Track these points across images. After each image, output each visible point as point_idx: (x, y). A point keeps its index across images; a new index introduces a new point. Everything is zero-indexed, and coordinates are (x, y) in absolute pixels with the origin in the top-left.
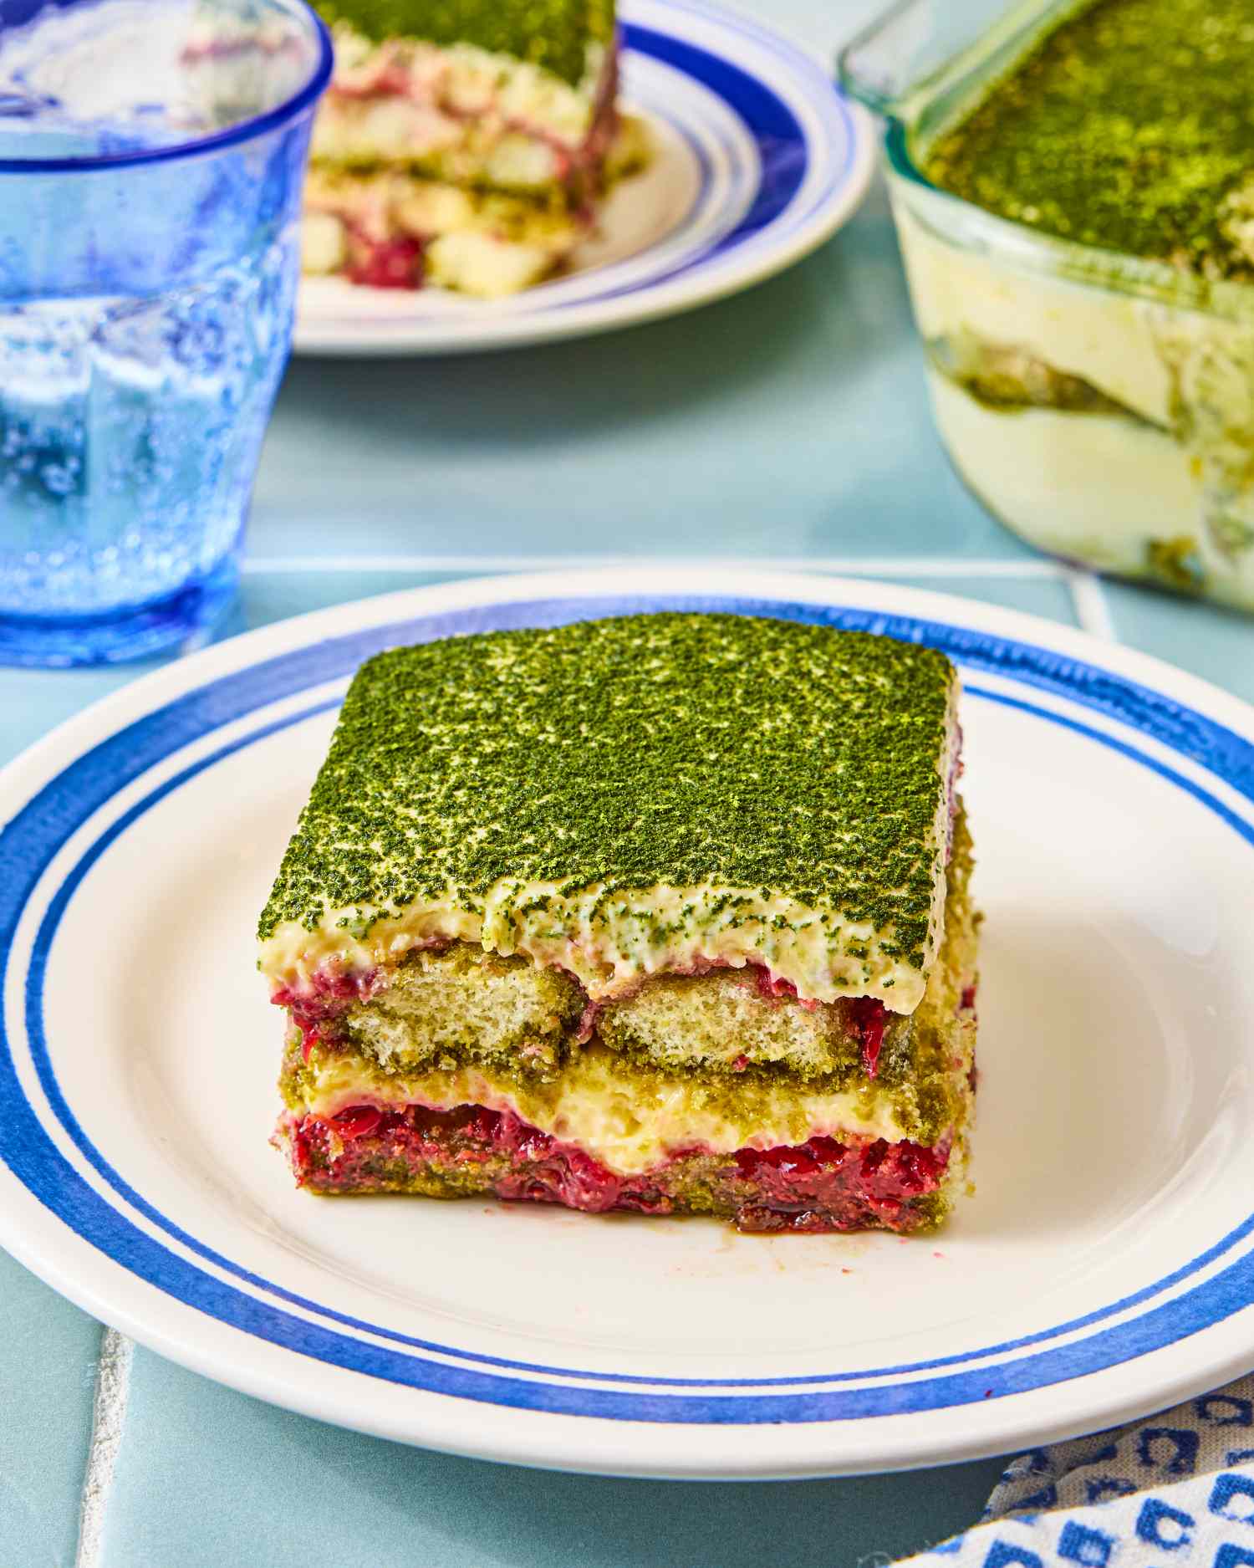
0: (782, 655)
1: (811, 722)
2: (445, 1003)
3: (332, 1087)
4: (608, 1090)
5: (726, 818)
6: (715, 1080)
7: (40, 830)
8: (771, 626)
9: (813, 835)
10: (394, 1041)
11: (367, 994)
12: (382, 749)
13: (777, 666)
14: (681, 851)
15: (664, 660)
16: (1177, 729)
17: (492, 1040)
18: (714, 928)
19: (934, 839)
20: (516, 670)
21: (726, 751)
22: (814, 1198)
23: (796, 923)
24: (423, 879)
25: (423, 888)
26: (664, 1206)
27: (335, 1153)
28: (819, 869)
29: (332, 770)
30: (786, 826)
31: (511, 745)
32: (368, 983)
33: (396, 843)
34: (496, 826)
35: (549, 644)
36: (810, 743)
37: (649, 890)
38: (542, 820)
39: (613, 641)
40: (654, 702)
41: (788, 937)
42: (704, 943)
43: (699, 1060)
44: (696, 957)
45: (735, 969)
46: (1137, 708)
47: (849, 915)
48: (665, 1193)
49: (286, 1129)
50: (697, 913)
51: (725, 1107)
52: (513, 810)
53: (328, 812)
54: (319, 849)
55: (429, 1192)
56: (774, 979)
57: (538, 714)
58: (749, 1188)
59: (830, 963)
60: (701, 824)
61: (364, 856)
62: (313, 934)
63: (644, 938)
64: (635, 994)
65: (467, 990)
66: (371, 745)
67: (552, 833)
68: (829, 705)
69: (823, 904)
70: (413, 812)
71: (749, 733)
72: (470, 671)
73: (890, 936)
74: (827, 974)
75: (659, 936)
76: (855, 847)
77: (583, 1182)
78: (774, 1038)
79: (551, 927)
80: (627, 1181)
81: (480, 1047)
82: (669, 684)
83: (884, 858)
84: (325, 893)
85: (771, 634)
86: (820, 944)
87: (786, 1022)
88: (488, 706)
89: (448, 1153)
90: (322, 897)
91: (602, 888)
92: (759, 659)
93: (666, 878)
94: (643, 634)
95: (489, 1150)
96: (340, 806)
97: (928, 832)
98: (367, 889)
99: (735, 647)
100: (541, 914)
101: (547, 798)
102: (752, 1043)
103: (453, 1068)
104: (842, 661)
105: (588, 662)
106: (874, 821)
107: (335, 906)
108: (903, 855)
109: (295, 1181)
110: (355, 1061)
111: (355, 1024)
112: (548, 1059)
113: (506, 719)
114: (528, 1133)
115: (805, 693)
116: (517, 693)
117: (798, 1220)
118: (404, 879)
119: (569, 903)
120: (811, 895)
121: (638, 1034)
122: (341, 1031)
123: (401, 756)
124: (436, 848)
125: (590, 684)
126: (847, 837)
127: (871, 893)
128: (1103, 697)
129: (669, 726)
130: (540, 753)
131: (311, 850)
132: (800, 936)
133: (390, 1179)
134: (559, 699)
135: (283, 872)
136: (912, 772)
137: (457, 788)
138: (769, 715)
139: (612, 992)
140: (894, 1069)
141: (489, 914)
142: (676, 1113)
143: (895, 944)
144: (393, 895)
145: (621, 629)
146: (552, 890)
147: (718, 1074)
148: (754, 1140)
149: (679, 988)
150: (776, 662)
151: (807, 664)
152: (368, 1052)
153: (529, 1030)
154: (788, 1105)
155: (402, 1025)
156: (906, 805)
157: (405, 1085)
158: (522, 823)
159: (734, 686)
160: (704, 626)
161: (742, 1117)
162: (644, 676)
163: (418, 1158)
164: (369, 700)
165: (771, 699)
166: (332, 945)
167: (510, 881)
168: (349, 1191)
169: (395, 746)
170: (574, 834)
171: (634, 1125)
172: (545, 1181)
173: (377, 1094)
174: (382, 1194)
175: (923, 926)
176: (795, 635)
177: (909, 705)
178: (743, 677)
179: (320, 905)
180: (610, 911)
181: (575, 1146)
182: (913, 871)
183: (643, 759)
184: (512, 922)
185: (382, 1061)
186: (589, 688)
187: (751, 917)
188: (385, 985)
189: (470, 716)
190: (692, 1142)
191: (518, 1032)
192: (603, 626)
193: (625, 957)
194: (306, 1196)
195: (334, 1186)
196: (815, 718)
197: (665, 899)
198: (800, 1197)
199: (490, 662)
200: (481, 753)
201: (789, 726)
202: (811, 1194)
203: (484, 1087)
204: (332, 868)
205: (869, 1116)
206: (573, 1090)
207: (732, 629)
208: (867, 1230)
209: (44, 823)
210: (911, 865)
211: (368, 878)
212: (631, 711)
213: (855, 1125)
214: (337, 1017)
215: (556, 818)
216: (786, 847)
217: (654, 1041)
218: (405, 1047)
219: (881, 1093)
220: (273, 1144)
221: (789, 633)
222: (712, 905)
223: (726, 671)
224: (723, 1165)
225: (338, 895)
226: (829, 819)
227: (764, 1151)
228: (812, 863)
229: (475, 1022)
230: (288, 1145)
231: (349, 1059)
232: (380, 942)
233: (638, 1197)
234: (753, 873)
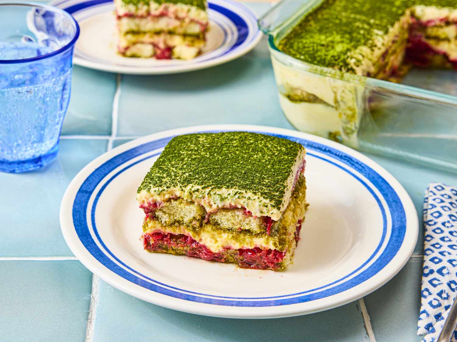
0: (263, 142)
1: (265, 156)
2: (176, 211)
3: (151, 228)
4: (211, 233)
5: (241, 175)
6: (234, 233)
7: (104, 171)
8: (262, 136)
9: (259, 180)
10: (165, 218)
11: (159, 207)
12: (171, 155)
13: (261, 144)
14: (229, 181)
15: (237, 141)
16: (360, 168)
17: (186, 220)
18: (234, 198)
19: (287, 183)
20: (204, 141)
21: (245, 161)
22: (256, 261)
23: (252, 198)
24: (173, 183)
25: (173, 185)
26: (223, 260)
27: (152, 242)
28: (259, 187)
29: (160, 159)
30: (254, 178)
31: (199, 157)
32: (160, 205)
33: (169, 175)
34: (191, 173)
35: (213, 136)
36: (264, 161)
37: (221, 189)
38: (201, 173)
39: (227, 137)
40: (232, 150)
41: (250, 202)
42: (232, 201)
43: (231, 228)
44: (230, 205)
45: (239, 208)
46: (352, 162)
47: (264, 197)
48: (223, 257)
49: (142, 237)
50: (230, 195)
51: (236, 239)
52: (195, 170)
53: (156, 168)
54: (153, 175)
55: (173, 253)
56: (247, 210)
57: (206, 151)
58: (241, 258)
59: (259, 208)
60: (235, 176)
61: (161, 177)
62: (148, 193)
63: (219, 199)
64: (217, 212)
65: (181, 208)
66: (169, 154)
67: (202, 175)
68: (270, 153)
69: (258, 195)
70: (174, 169)
71: (251, 158)
72: (194, 141)
73: (273, 203)
74: (259, 210)
75: (222, 199)
76: (268, 183)
77: (205, 253)
78: (247, 224)
79: (199, 196)
80: (214, 254)
81: (183, 221)
82: (237, 146)
83: (274, 186)
84: (152, 184)
85: (262, 137)
86: (257, 203)
87: (250, 221)
88: (196, 148)
89: (176, 244)
90: (151, 185)
91: (210, 188)
92: (258, 142)
93: (225, 187)
94: (234, 135)
95: (185, 244)
96: (159, 167)
97: (286, 181)
98: (161, 184)
99: (253, 140)
100: (197, 193)
101: (203, 168)
102: (242, 225)
103: (178, 225)
104: (276, 144)
105: (220, 141)
106: (274, 178)
107: (154, 187)
108: (279, 186)
109: (144, 248)
110: (157, 222)
111: (157, 214)
112: (198, 225)
113: (199, 151)
114: (193, 241)
115: (266, 150)
116: (203, 146)
117: (252, 266)
118: (169, 183)
119: (203, 191)
120: (256, 192)
121: (218, 221)
122: (154, 215)
123: (175, 157)
124: (177, 177)
125: (219, 145)
126: (267, 181)
127: (270, 193)
128: (345, 160)
129: (234, 155)
130: (205, 159)
131: (151, 175)
132: (253, 202)
133: (164, 249)
134: (211, 148)
135: (144, 179)
136: (285, 168)
137: (184, 165)
138: (256, 154)
139: (212, 211)
140: (274, 233)
141: (186, 192)
142: (226, 239)
143: (274, 204)
144: (166, 186)
145: (230, 134)
146: (200, 187)
147: (235, 231)
148: (242, 247)
149: (227, 211)
150: (261, 143)
151: (268, 144)
152: (160, 221)
153: (194, 218)
154: (250, 239)
155: (167, 215)
156: (282, 175)
157: (167, 228)
158: (196, 173)
159: (250, 148)
160: (248, 135)
161: (240, 241)
162: (231, 144)
163: (170, 245)
164: (172, 145)
165: (258, 151)
166: (152, 196)
167: (191, 185)
168: (155, 251)
169: (174, 155)
170: (207, 176)
171: (217, 241)
172: (197, 252)
173: (161, 230)
174: (162, 253)
175: (281, 201)
176: (267, 138)
177: (288, 155)
178: (253, 146)
179: (150, 187)
180: (212, 193)
181: (203, 245)
182: (280, 189)
183: (226, 162)
184: (191, 194)
185: (163, 223)
186: (218, 146)
187: (242, 197)
188: (163, 205)
189: (192, 150)
190: (229, 246)
191: (192, 218)
192: (226, 133)
193: (215, 203)
194: (146, 251)
195: (152, 250)
196: (266, 156)
197: (224, 191)
198: (253, 260)
199: (199, 139)
200: (192, 158)
201: (260, 157)
202: (255, 260)
203: (185, 230)
204: (154, 179)
205: (267, 243)
206: (203, 232)
207: (254, 136)
208: (267, 269)
209: (104, 169)
210: (280, 188)
211: (161, 182)
212: (226, 151)
213: (264, 245)
214: (153, 212)
215: (204, 173)
216: (252, 182)
217: (221, 223)
218: (167, 220)
219: (270, 238)
220: (140, 240)
221: (266, 138)
222: (234, 193)
223: (249, 144)
224: (235, 252)
225: (155, 185)
226: (264, 177)
227: (244, 250)
228: (258, 186)
229: (183, 216)
230: (143, 240)
231: (156, 222)
232: (162, 196)
233: (217, 258)
234: (244, 187)
